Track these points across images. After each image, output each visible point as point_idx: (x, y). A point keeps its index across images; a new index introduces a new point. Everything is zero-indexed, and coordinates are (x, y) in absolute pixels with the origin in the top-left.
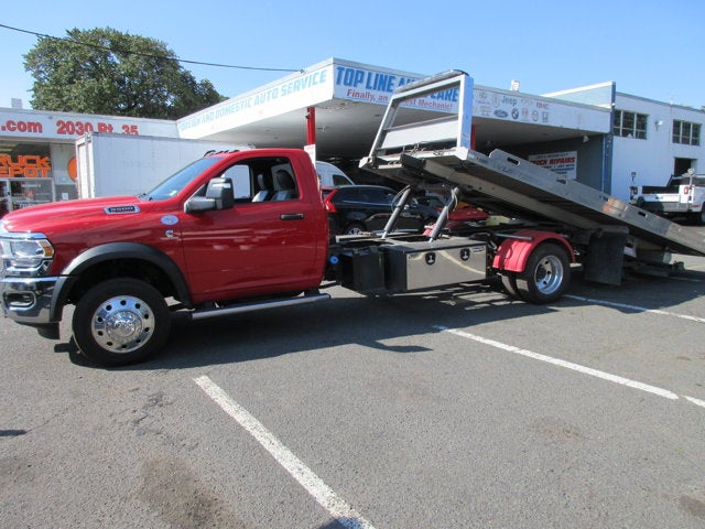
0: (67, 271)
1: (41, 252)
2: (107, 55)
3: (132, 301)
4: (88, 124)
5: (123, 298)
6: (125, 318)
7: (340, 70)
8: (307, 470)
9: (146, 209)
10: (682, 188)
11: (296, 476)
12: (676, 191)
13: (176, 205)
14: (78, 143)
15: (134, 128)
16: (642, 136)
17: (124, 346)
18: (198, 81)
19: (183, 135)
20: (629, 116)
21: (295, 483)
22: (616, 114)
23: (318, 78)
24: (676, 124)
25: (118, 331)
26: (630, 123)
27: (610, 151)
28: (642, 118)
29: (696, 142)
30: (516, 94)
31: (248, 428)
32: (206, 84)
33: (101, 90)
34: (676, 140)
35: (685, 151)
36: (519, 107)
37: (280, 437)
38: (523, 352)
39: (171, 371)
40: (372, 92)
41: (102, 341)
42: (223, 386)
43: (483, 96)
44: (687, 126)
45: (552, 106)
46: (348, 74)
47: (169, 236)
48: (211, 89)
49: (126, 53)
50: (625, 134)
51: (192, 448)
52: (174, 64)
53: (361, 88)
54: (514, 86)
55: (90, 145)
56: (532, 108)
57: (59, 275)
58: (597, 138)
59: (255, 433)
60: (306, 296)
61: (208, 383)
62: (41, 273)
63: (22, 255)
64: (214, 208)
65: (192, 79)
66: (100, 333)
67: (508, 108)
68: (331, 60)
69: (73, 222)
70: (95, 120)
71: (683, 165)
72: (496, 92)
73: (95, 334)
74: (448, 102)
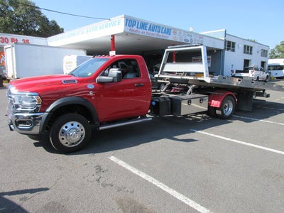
0: (49, 110)
1: (35, 101)
2: (7, 7)
3: (76, 124)
4: (6, 38)
5: (72, 122)
6: (73, 131)
7: (127, 20)
8: (188, 199)
9: (81, 81)
10: (250, 71)
11: (187, 203)
12: (248, 72)
13: (92, 79)
14: (5, 47)
15: (28, 41)
16: (233, 51)
17: (73, 144)
18: (50, 20)
19: (50, 45)
20: (229, 42)
21: (189, 207)
22: (226, 41)
23: (117, 23)
24: (245, 46)
25: (72, 137)
26: (230, 45)
27: (223, 56)
28: (234, 43)
29: (251, 54)
30: (192, 32)
31: (150, 181)
32: (54, 22)
33: (6, 23)
34: (244, 52)
35: (247, 57)
36: (193, 38)
37: (166, 184)
38: (233, 140)
39: (96, 154)
40: (139, 30)
41: (63, 142)
42: (124, 161)
43: (180, 33)
44: (248, 47)
45: (205, 38)
46: (130, 22)
47: (91, 93)
48: (56, 24)
49: (16, 7)
50: (228, 49)
51: (132, 192)
52: (39, 13)
53: (135, 28)
54: (191, 30)
55: (14, 48)
56: (198, 38)
57: (44, 112)
58: (219, 51)
59: (154, 183)
60: (141, 118)
61: (116, 159)
62: (35, 111)
63: (25, 103)
64: (113, 81)
65: (47, 19)
66: (63, 139)
67: (189, 38)
68: (123, 16)
69: (49, 87)
70: (9, 36)
71: (247, 62)
72: (185, 32)
73: (60, 139)
74: (167, 35)
